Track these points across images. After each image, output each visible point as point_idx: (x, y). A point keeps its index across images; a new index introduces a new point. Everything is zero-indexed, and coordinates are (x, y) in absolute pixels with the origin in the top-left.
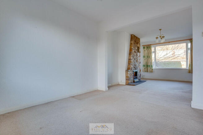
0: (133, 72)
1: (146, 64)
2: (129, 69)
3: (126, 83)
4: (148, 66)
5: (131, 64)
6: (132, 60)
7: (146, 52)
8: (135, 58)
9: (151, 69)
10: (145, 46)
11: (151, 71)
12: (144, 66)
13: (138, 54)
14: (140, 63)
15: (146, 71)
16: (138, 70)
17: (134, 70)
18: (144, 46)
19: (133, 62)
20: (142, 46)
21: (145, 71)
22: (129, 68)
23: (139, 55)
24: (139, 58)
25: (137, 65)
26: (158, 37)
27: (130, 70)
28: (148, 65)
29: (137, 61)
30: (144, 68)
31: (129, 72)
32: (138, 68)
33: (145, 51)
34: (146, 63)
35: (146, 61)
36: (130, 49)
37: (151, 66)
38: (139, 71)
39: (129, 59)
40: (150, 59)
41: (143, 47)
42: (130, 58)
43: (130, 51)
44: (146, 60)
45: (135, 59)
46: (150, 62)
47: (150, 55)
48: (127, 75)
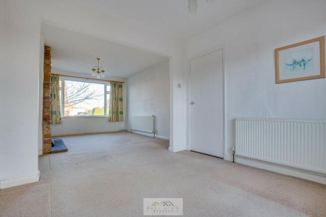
3: (44, 150)
9: (58, 119)
11: (57, 122)
26: (96, 68)
28: (53, 110)
37: (58, 113)
39: (47, 98)
46: (58, 106)
47: (56, 93)
48: (47, 133)
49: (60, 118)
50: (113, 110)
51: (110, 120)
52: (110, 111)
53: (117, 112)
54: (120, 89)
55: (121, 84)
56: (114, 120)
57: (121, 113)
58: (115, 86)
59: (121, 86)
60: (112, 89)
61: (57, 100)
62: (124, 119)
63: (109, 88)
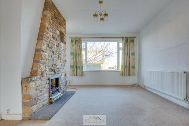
0: (49, 79)
1: (74, 65)
2: (36, 76)
3: (23, 114)
4: (77, 68)
5: (42, 61)
6: (47, 54)
7: (75, 47)
8: (54, 49)
9: (81, 72)
10: (74, 39)
11: (81, 74)
12: (72, 67)
13: (62, 44)
14: (65, 61)
15: (75, 75)
16: (61, 75)
17: (49, 76)
18: (72, 38)
19: (50, 58)
20: (70, 38)
21: (73, 75)
22: (36, 72)
23: (63, 48)
24: (63, 53)
25: (60, 64)
27: (39, 76)
28: (78, 65)
29: (59, 57)
30: (72, 70)
31: (32, 84)
32: (62, 71)
33: (73, 45)
34: (74, 63)
35: (74, 60)
36: (41, 26)
37: (81, 68)
38: (63, 76)
39: (38, 51)
40: (80, 57)
41: (71, 40)
42: (39, 47)
43: (40, 31)
44: (74, 58)
45: (53, 52)
46: (81, 62)
47: (80, 52)
48: (26, 93)
49: (83, 72)
50: (125, 65)
51: (122, 74)
52: (122, 66)
53: (129, 67)
54: (132, 44)
55: (132, 39)
56: (125, 74)
57: (134, 67)
58: (127, 41)
59: (133, 41)
60: (124, 45)
61: (81, 58)
62: (136, 73)
63: (121, 45)
